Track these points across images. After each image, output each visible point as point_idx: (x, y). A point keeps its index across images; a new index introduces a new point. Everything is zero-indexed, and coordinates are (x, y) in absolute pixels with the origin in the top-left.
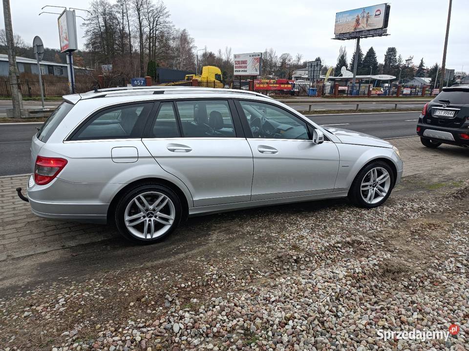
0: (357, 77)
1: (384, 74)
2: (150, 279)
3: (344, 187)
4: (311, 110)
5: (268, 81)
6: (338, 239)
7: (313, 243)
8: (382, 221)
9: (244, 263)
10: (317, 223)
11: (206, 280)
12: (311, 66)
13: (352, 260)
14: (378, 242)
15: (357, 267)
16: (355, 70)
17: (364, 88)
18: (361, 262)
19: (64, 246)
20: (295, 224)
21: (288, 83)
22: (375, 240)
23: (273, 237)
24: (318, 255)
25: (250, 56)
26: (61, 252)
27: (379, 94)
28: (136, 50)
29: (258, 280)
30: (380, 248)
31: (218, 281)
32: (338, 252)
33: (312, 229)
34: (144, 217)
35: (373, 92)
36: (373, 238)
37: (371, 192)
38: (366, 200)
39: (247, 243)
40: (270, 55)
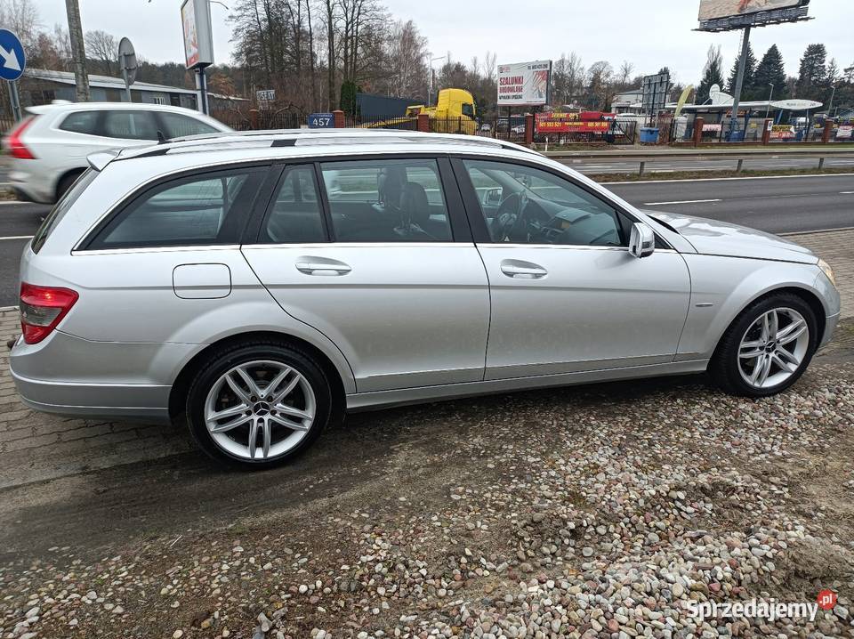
0: (741, 104)
1: (796, 98)
2: (237, 563)
3: (701, 352)
4: (645, 171)
5: (563, 115)
6: (678, 477)
7: (620, 485)
8: (787, 430)
9: (451, 535)
10: (634, 433)
11: (357, 577)
12: (649, 84)
13: (708, 538)
14: (774, 488)
15: (719, 564)
16: (738, 91)
17: (754, 125)
18: (731, 548)
19: (85, 468)
20: (583, 432)
21: (602, 120)
22: (768, 482)
23: (529, 465)
24: (627, 520)
25: (529, 68)
26: (78, 481)
27: (785, 139)
28: (322, 63)
29: (479, 581)
30: (779, 504)
31: (386, 579)
32: (675, 512)
33: (619, 446)
34: (249, 413)
35: (774, 135)
36: (764, 476)
37: (763, 362)
38: (750, 380)
39: (469, 478)
40: (570, 65)
